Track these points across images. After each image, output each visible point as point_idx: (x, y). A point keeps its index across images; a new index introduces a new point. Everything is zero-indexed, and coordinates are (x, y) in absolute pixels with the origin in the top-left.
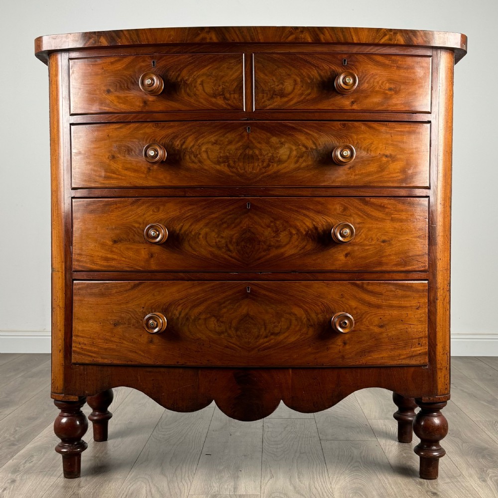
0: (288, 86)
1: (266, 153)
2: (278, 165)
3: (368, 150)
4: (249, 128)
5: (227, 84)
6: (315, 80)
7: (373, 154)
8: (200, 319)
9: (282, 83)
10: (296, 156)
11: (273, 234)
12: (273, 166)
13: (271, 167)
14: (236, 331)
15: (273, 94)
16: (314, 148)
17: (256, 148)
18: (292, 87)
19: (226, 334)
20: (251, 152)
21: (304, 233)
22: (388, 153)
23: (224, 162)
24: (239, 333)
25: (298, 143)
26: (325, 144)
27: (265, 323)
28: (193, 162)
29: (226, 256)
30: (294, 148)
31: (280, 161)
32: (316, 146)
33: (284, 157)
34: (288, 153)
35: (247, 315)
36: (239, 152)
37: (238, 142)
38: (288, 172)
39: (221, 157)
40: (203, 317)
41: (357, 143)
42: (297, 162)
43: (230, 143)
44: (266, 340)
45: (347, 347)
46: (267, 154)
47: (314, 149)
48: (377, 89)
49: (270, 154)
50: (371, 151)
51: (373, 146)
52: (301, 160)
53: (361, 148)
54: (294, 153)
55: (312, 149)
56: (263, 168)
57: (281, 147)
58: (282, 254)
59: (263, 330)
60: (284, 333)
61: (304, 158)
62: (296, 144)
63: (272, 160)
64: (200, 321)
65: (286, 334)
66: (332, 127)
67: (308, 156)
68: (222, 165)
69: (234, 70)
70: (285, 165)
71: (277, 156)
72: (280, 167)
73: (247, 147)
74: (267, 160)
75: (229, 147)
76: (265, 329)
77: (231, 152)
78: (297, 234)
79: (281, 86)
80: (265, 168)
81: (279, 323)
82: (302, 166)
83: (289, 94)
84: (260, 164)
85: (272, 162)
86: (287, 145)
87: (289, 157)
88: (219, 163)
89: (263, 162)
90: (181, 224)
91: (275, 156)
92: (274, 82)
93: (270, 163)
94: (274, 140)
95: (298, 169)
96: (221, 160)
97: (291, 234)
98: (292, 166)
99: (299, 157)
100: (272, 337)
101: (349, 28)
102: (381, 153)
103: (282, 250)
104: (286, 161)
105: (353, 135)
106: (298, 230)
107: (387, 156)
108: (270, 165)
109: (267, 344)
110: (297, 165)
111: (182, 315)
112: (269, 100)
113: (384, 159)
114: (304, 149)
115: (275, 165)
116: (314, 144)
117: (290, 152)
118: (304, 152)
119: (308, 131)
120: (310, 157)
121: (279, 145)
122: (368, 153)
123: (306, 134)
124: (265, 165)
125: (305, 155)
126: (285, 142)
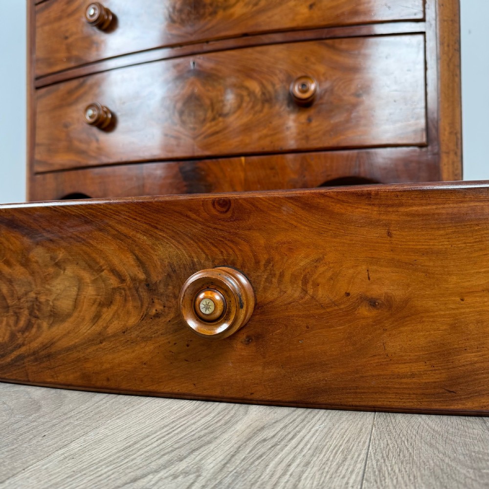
1: (23, 290)
2: (51, 326)
3: (305, 282)
7: (322, 295)
10: (95, 301)
12: (39, 327)
13: (34, 330)
16: (142, 276)
22: (377, 291)
25: (98, 263)
26: (171, 265)
30: (87, 277)
31: (56, 316)
32: (146, 272)
33: (65, 304)
34: (74, 291)
38: (75, 347)
41: (268, 261)
42: (97, 317)
46: (26, 294)
47: (141, 281)
49: (32, 295)
50: (316, 285)
51: (321, 269)
52: (107, 313)
53: (282, 275)
54: (90, 291)
55: (134, 279)
56: (19, 331)
57: (57, 275)
61: (114, 308)
62: (93, 267)
63: (35, 309)
66: (190, 213)
67: (126, 301)
70: (67, 325)
71: (47, 301)
72: (59, 329)
74: (26, 312)
80: (22, 331)
82: (110, 331)
84: (12, 322)
85: (37, 317)
86: (70, 270)
87: (76, 304)
89: (17, 316)
91: (43, 299)
93: (33, 321)
94: (39, 254)
95: (100, 338)
98: (87, 330)
99: (101, 305)
102: (355, 291)
104: (69, 315)
105: (256, 234)
107: (373, 303)
110: (97, 328)
113: (365, 311)
114: (113, 282)
115: (45, 325)
116: (141, 263)
117: (79, 289)
118: (115, 290)
119: (123, 229)
120: (130, 305)
121: (51, 270)
122: (305, 291)
123: (120, 237)
124: (22, 323)
125: (118, 297)
126: (65, 261)
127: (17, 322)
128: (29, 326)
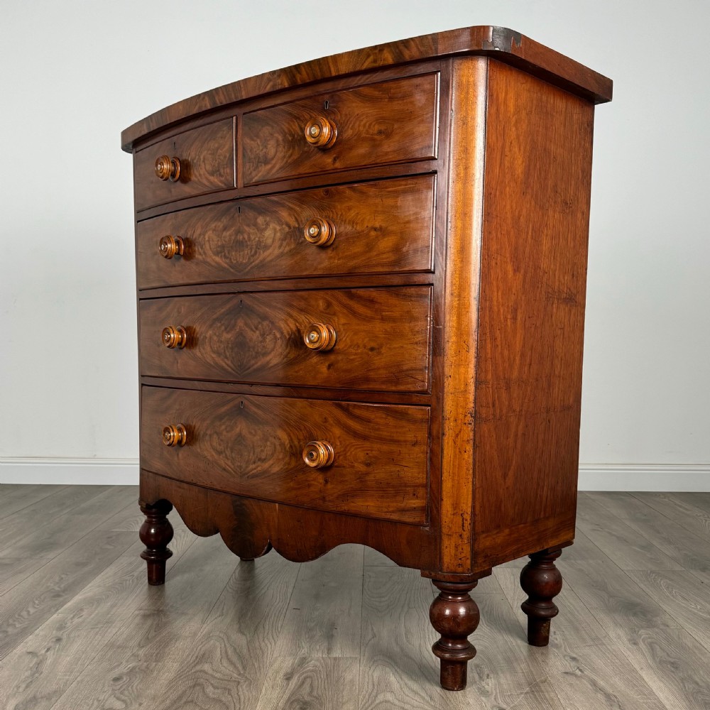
0: (271, 149)
1: (254, 237)
2: (264, 252)
3: (353, 223)
4: (239, 208)
5: (221, 157)
6: (296, 136)
7: (359, 228)
8: (207, 434)
9: (266, 147)
10: (280, 239)
11: (260, 339)
12: (260, 253)
13: (257, 255)
14: (232, 452)
15: (258, 162)
16: (297, 226)
17: (245, 232)
18: (275, 150)
19: (224, 455)
20: (241, 238)
21: (288, 337)
22: (377, 225)
23: (221, 252)
24: (233, 455)
25: (281, 221)
26: (307, 220)
27: (253, 445)
28: (200, 254)
29: (224, 364)
30: (278, 228)
31: (266, 247)
33: (269, 241)
34: (273, 235)
35: (240, 435)
36: (233, 238)
37: (231, 227)
38: (272, 260)
39: (219, 247)
40: (209, 432)
41: (342, 214)
42: (281, 246)
43: (225, 229)
44: (254, 466)
45: (329, 486)
46: (255, 239)
48: (364, 135)
49: (257, 239)
50: (357, 224)
51: (359, 217)
52: (284, 244)
53: (345, 221)
54: (278, 235)
55: (294, 227)
57: (267, 228)
58: (268, 363)
59: (252, 454)
60: (270, 460)
61: (287, 241)
62: (280, 223)
63: (259, 246)
64: (207, 437)
65: (271, 462)
66: (314, 197)
67: (291, 237)
68: (220, 255)
69: (226, 139)
70: (270, 251)
71: (263, 241)
72: (266, 254)
73: (239, 232)
74: (255, 247)
75: (224, 234)
76: (254, 454)
77: (226, 239)
78: (281, 338)
79: (264, 150)
80: (253, 256)
81: (265, 447)
82: (285, 251)
83: (272, 159)
84: (249, 252)
85: (259, 249)
86: (271, 226)
87: (273, 241)
88: (217, 253)
89: (251, 249)
91: (261, 240)
92: (258, 145)
93: (257, 250)
94: (260, 220)
95: (281, 255)
96: (219, 250)
97: (275, 337)
98: (277, 252)
99: (282, 240)
100: (259, 463)
101: (327, 57)
102: (370, 225)
103: (268, 358)
104: (271, 246)
105: (337, 204)
106: (282, 333)
107: (375, 229)
109: (255, 471)
110: (281, 250)
112: (254, 170)
113: (373, 233)
114: (287, 229)
115: (262, 252)
116: (297, 220)
117: (275, 234)
118: (287, 233)
121: (265, 226)
122: (353, 227)
125: (288, 236)
126: (270, 222)
127: (251, 251)
128: (256, 253)
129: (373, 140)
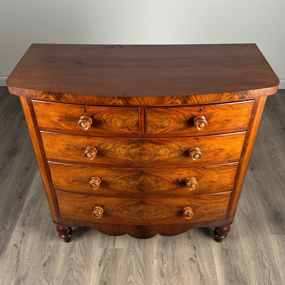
0: (166, 124)
3: (209, 148)
4: (143, 142)
5: (130, 123)
6: (182, 120)
8: (119, 210)
9: (162, 122)
11: (156, 183)
12: (156, 157)
14: (137, 215)
15: (157, 127)
16: (179, 149)
17: (147, 150)
18: (168, 124)
19: (132, 216)
20: (144, 152)
21: (172, 182)
23: (129, 156)
24: (138, 215)
26: (185, 147)
27: (150, 212)
28: (112, 155)
29: (131, 191)
30: (168, 150)
31: (160, 155)
32: (180, 149)
33: (162, 154)
34: (165, 152)
35: (142, 209)
36: (138, 152)
37: (137, 148)
38: (164, 159)
39: (127, 154)
40: (121, 209)
41: (203, 146)
42: (169, 155)
43: (132, 148)
44: (151, 217)
46: (153, 152)
48: (219, 121)
49: (155, 153)
50: (211, 148)
51: (212, 146)
54: (168, 152)
55: (178, 150)
58: (160, 190)
59: (150, 214)
61: (173, 154)
62: (169, 148)
63: (155, 155)
64: (119, 211)
65: (161, 216)
66: (190, 140)
68: (128, 157)
69: (134, 117)
70: (163, 157)
72: (160, 157)
73: (142, 150)
74: (153, 155)
75: (132, 150)
77: (133, 152)
78: (168, 183)
79: (162, 123)
81: (157, 212)
82: (172, 157)
83: (166, 127)
84: (149, 157)
86: (164, 149)
88: (126, 156)
90: (107, 178)
91: (157, 153)
92: (158, 122)
94: (157, 147)
95: (170, 158)
96: (127, 155)
97: (165, 183)
98: (167, 157)
99: (170, 153)
100: (154, 216)
102: (216, 148)
103: (160, 189)
105: (201, 142)
106: (168, 181)
107: (219, 149)
108: (154, 157)
109: (152, 219)
111: (111, 208)
112: (154, 130)
113: (218, 151)
114: (173, 150)
116: (179, 147)
117: (166, 151)
118: (173, 151)
119: (176, 143)
120: (176, 153)
121: (160, 149)
123: (175, 144)
124: (152, 157)
125: (174, 152)
126: (163, 147)
128: (153, 157)
129: (223, 123)
